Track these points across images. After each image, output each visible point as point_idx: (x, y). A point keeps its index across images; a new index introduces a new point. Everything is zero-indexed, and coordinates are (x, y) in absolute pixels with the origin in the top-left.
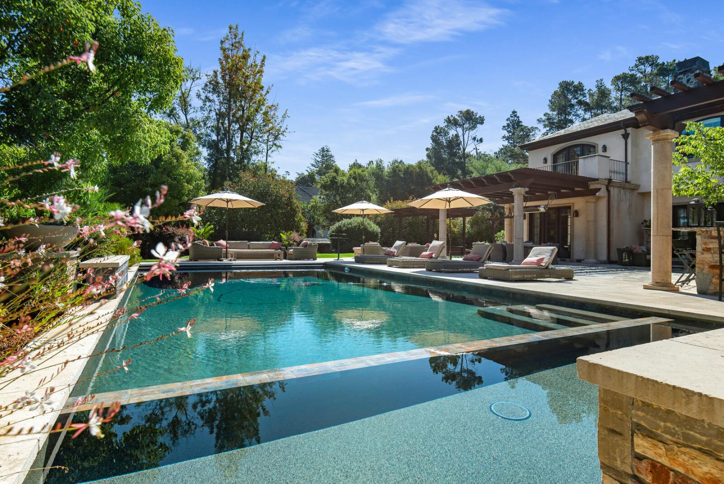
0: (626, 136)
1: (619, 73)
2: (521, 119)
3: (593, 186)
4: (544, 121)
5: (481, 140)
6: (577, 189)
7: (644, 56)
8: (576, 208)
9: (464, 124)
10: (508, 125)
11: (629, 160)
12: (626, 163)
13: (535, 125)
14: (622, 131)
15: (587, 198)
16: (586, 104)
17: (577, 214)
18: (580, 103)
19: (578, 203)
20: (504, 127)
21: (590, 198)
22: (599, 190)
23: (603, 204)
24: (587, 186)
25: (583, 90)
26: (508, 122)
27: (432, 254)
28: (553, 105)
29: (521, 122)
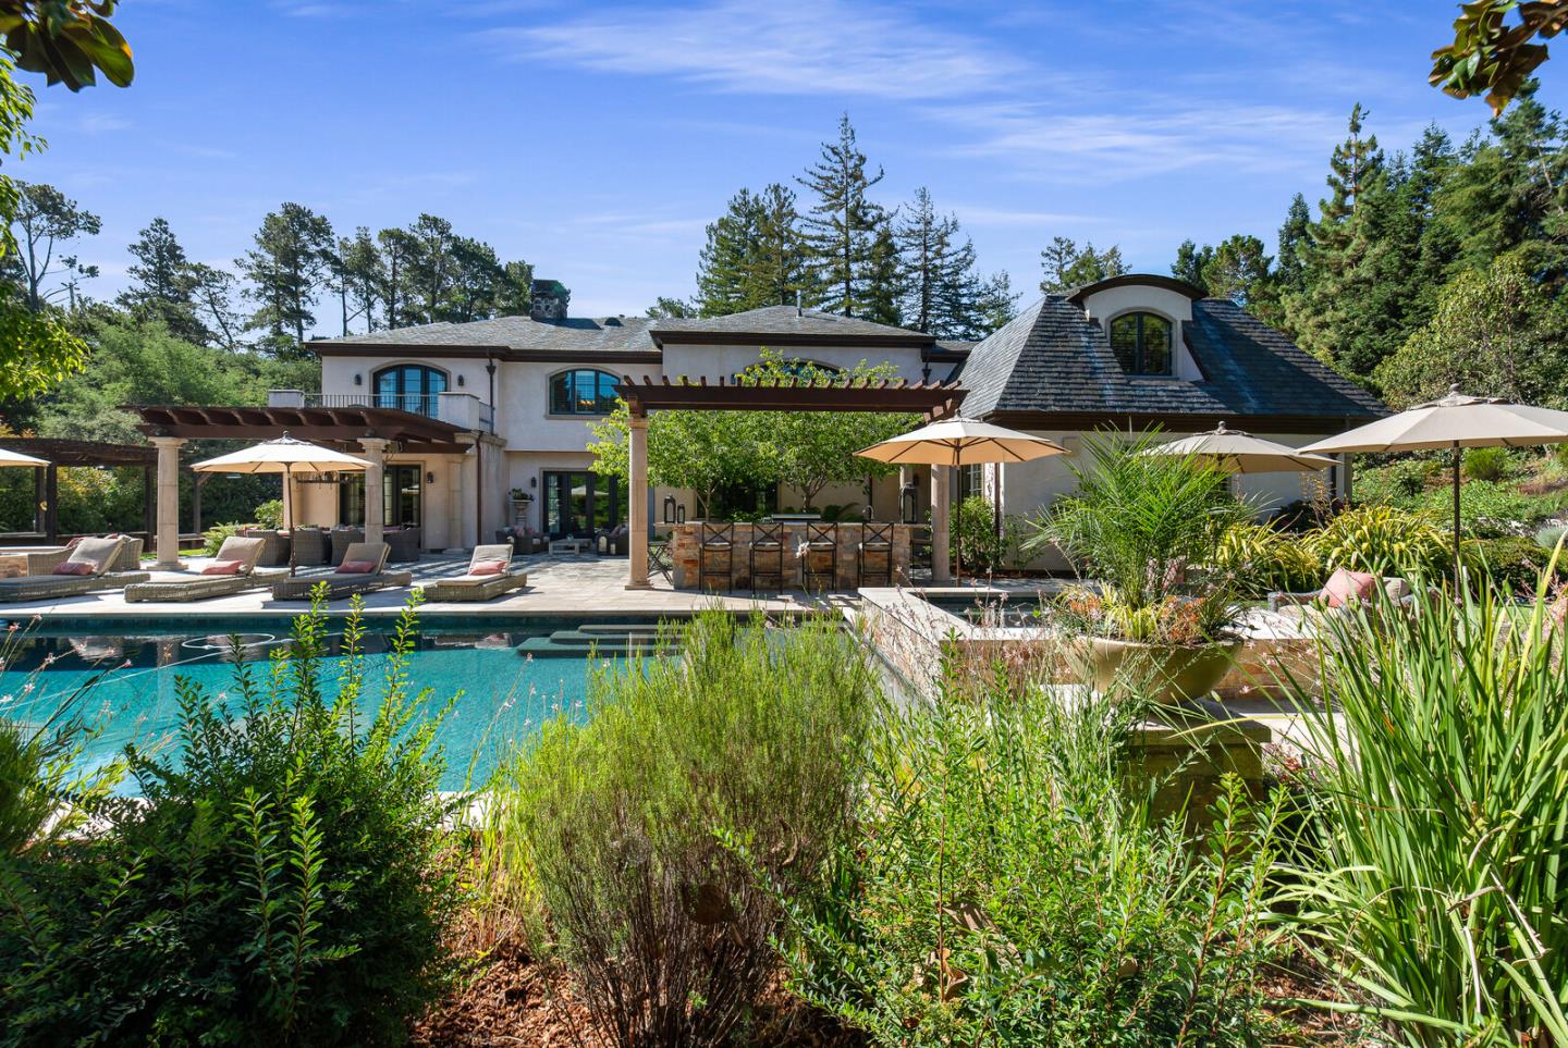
0: (491, 370)
1: (390, 228)
2: (178, 242)
3: (460, 439)
4: (250, 267)
5: (93, 271)
6: (434, 441)
7: (431, 215)
8: (429, 468)
9: (30, 217)
10: (145, 247)
11: (496, 404)
12: (493, 409)
13: (225, 265)
14: (486, 362)
15: (450, 456)
16: (336, 261)
17: (430, 477)
18: (325, 255)
19: (432, 462)
20: (134, 247)
21: (456, 457)
22: (470, 446)
23: (472, 464)
24: (452, 439)
25: (328, 234)
26: (145, 239)
27: (238, 564)
28: (267, 240)
29: (179, 248)
